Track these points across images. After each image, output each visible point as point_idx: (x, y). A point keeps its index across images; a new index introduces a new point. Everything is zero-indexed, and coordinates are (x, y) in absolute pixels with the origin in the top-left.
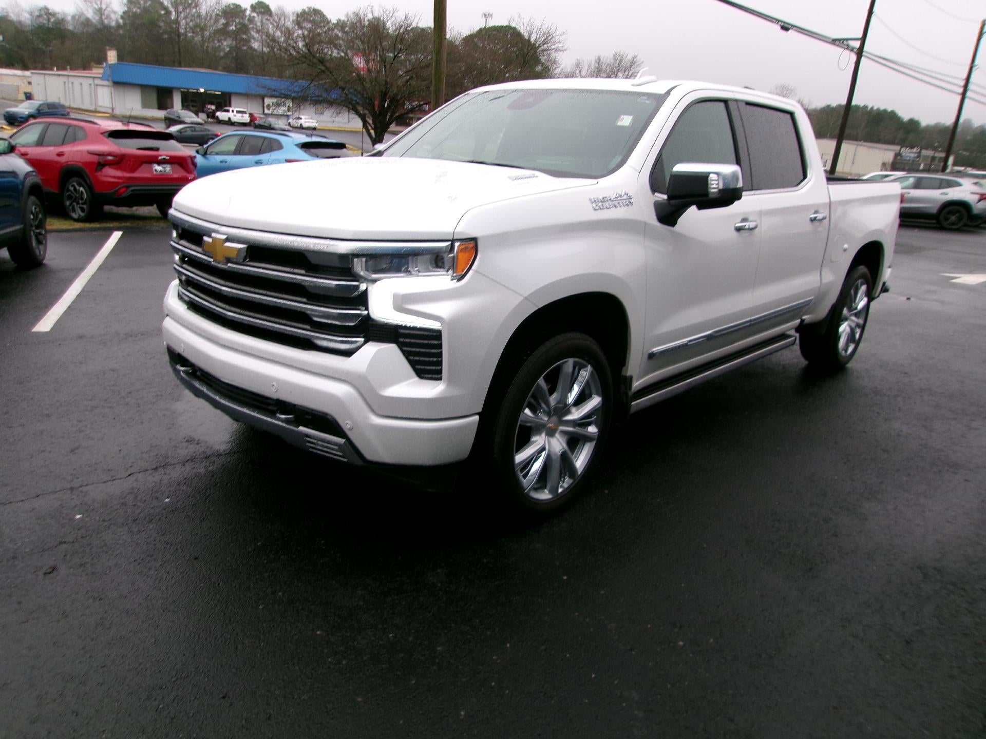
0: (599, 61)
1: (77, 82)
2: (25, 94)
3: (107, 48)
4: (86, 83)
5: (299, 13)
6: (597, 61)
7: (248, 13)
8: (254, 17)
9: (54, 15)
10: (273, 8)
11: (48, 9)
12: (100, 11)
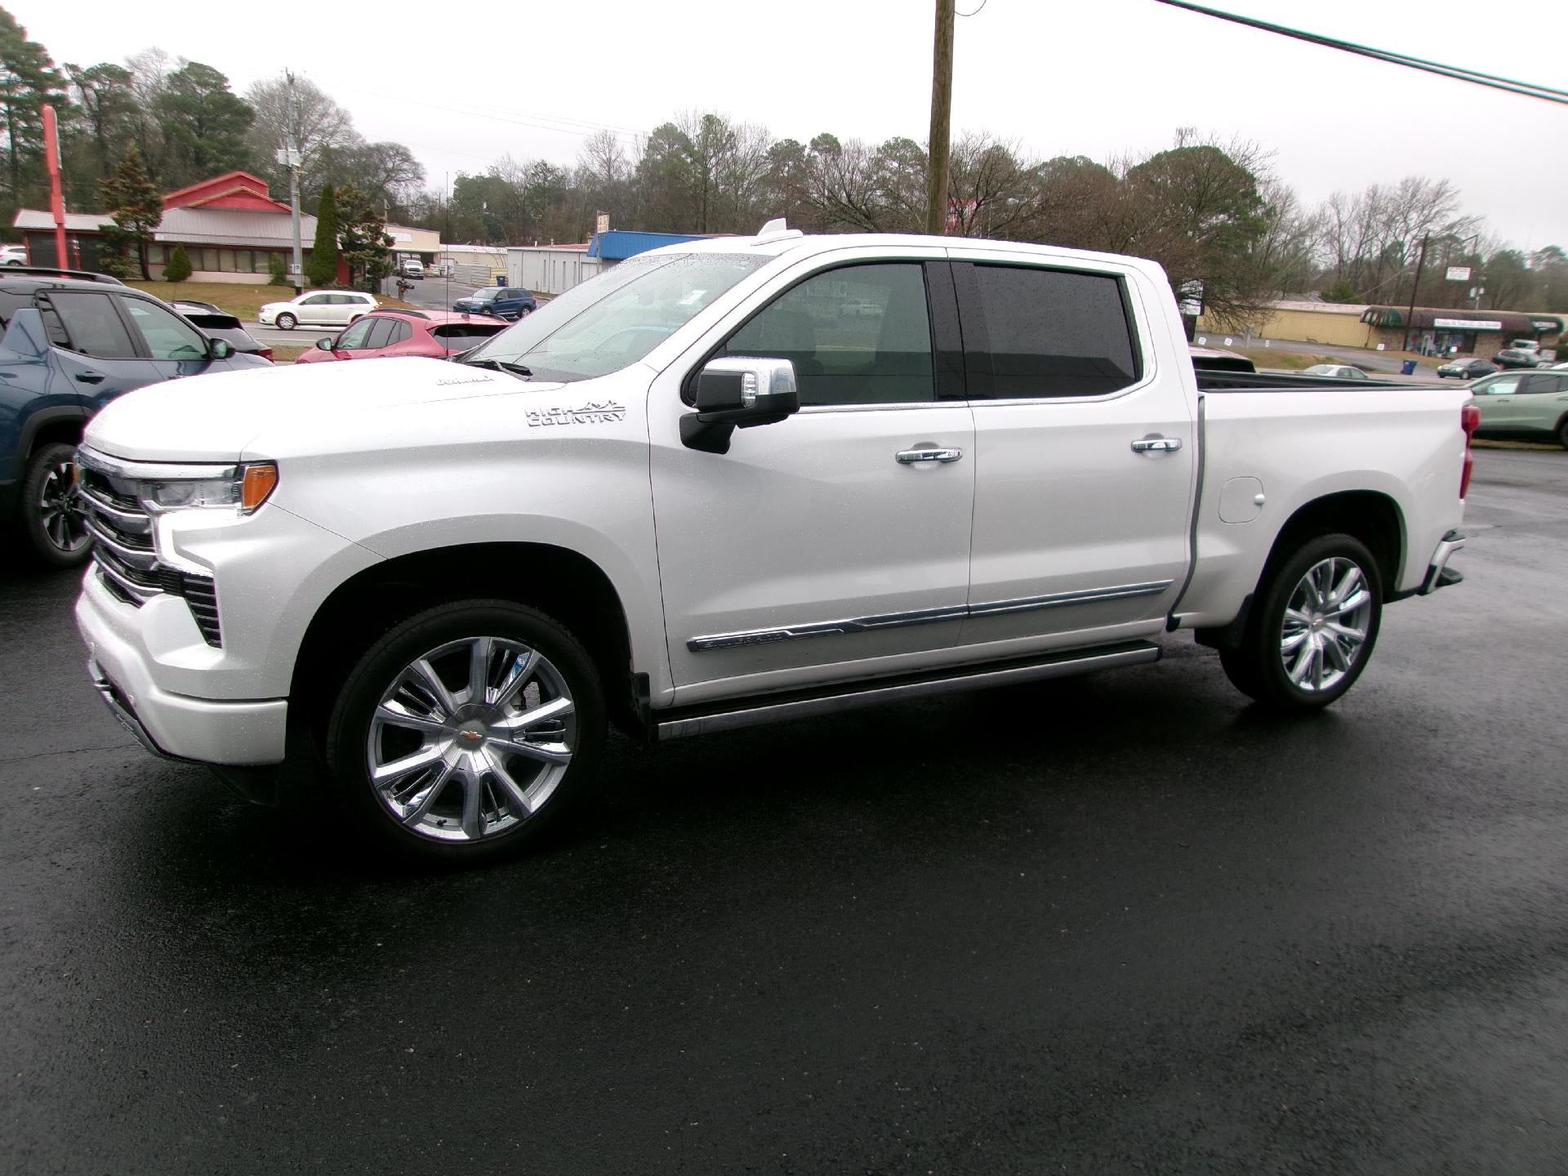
0: (1373, 194)
1: (560, 259)
2: (498, 278)
3: (598, 212)
4: (570, 260)
5: (881, 146)
6: (1371, 194)
7: (807, 151)
8: (815, 157)
9: (552, 171)
10: (842, 142)
11: (545, 165)
12: (608, 163)
